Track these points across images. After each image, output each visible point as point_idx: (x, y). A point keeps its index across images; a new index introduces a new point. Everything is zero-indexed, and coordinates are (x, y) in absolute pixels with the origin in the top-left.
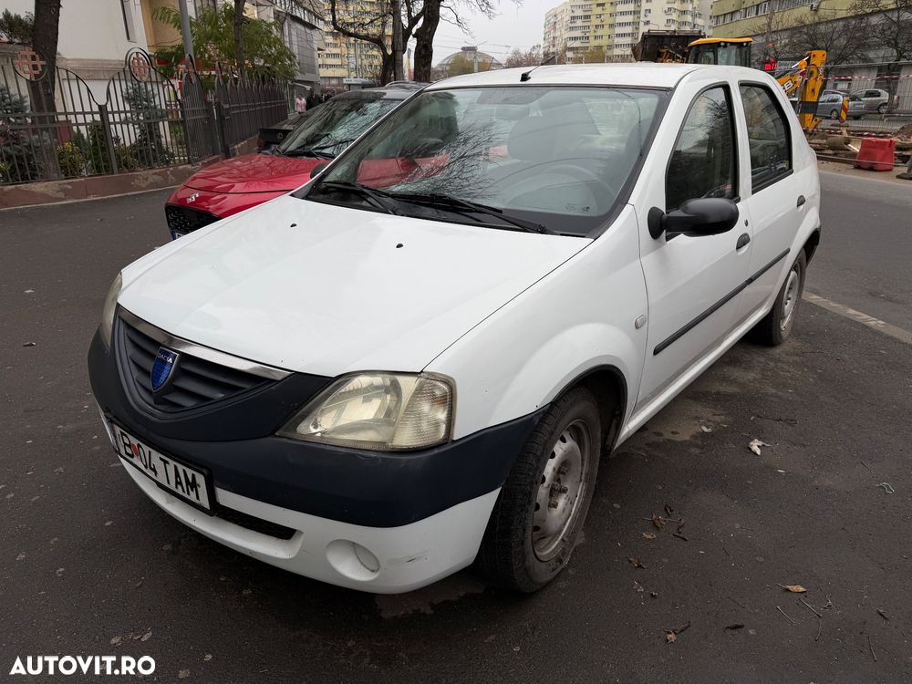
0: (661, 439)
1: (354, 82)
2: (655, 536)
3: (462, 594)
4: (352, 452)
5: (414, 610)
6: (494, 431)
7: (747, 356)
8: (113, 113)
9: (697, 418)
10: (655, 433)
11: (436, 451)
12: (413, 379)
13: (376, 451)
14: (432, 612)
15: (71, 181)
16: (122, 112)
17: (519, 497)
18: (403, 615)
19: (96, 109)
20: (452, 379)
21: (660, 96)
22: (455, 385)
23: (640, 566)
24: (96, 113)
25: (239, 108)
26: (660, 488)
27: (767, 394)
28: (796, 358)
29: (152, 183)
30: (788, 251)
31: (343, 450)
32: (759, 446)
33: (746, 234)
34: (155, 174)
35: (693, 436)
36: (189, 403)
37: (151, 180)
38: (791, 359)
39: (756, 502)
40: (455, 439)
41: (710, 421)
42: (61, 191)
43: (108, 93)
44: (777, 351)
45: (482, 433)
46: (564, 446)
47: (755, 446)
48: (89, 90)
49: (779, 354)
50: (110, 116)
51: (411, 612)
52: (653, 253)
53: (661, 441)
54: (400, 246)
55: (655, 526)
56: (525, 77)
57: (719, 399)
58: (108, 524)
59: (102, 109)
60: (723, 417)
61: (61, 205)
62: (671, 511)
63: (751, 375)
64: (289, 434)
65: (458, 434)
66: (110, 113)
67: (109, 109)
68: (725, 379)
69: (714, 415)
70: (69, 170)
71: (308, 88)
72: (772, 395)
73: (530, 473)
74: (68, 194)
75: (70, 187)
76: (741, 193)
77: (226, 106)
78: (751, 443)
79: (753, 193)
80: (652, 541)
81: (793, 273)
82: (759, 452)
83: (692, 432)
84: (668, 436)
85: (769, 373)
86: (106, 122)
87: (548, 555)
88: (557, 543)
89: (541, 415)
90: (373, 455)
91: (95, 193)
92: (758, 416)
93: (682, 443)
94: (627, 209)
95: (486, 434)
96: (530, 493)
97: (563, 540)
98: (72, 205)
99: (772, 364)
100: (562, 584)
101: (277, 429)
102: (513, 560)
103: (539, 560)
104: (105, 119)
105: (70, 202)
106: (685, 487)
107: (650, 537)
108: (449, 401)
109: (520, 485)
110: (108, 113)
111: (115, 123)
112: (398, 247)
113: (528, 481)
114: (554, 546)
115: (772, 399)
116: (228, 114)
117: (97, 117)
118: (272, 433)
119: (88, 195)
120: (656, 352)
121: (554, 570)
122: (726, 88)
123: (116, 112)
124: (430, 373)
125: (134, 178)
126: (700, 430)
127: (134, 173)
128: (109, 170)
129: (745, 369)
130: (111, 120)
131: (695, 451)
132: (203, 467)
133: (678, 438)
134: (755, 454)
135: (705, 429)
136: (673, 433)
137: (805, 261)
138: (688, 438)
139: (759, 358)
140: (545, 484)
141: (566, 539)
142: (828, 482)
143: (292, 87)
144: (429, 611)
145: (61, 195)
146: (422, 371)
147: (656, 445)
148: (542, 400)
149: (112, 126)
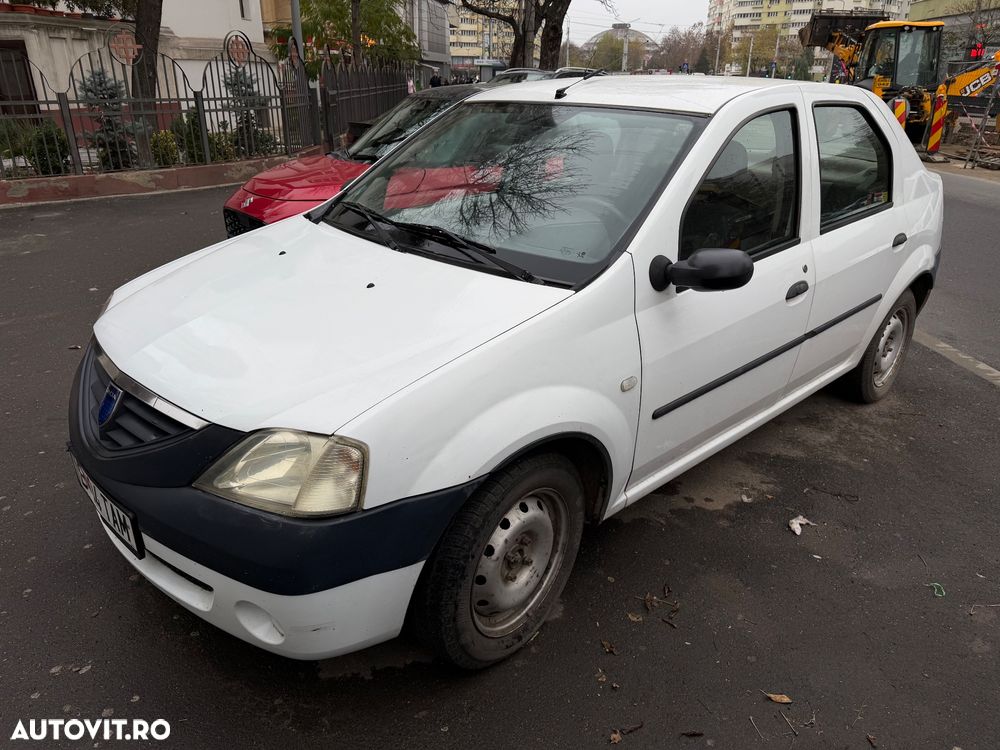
0: (689, 506)
1: (485, 64)
2: (641, 619)
3: (409, 662)
4: (257, 513)
5: (353, 674)
6: (420, 501)
7: (830, 413)
8: (209, 99)
9: (741, 485)
10: (686, 498)
11: (342, 520)
12: (323, 441)
13: (280, 515)
14: (371, 678)
15: (162, 170)
16: (218, 99)
17: (451, 571)
18: (340, 678)
19: (191, 95)
20: (365, 444)
21: (695, 123)
22: (368, 452)
23: (611, 652)
24: (191, 100)
25: (348, 94)
26: (667, 563)
27: (835, 463)
28: (888, 420)
29: (245, 175)
30: (879, 298)
31: (248, 510)
32: (801, 525)
33: (804, 283)
34: (250, 165)
35: (729, 507)
36: (126, 442)
37: (244, 171)
38: (881, 421)
39: (772, 591)
40: (365, 508)
41: (754, 489)
42: (152, 181)
43: (205, 78)
44: (868, 411)
45: (402, 502)
46: (524, 516)
47: (796, 525)
48: (184, 75)
49: (869, 414)
50: (206, 103)
51: (349, 676)
52: (653, 308)
53: (689, 508)
54: (371, 286)
55: (645, 608)
56: (560, 94)
57: (776, 465)
58: (87, 547)
59: (198, 96)
60: (772, 486)
61: (152, 196)
62: (669, 591)
63: (825, 438)
64: (205, 488)
65: (369, 503)
66: (205, 100)
67: (205, 96)
68: (792, 441)
69: (762, 482)
70: (164, 159)
71: (436, 69)
72: (841, 465)
73: (465, 546)
74: (159, 184)
75: (161, 177)
76: (802, 233)
77: (331, 93)
78: (793, 521)
79: (822, 233)
80: (637, 624)
81: (894, 321)
82: (798, 531)
83: (729, 501)
84: (699, 502)
85: (848, 437)
86: (201, 110)
87: (503, 631)
88: (518, 618)
89: (475, 487)
90: (275, 518)
91: (187, 184)
92: (814, 488)
93: (712, 513)
94: (625, 257)
95: (406, 504)
96: (464, 568)
97: (527, 614)
98: (162, 195)
99: (856, 426)
100: (519, 663)
101: (194, 479)
102: (444, 636)
103: (483, 635)
104: (200, 106)
105: (160, 192)
106: (696, 565)
107: (635, 619)
108: (362, 467)
109: (452, 558)
110: (203, 100)
111: (210, 111)
112: (369, 286)
113: (462, 554)
114: (514, 621)
115: (839, 468)
116: (334, 101)
117: (192, 104)
118: (189, 485)
119: (179, 186)
120: (656, 416)
121: (507, 647)
122: (793, 111)
123: (211, 99)
124: (341, 438)
125: (227, 169)
126: (739, 499)
127: (228, 164)
128: (202, 160)
129: (821, 429)
130: (206, 107)
131: (724, 523)
132: (130, 510)
133: (710, 506)
134: (794, 533)
135: (745, 499)
136: (707, 500)
137: (913, 308)
138: (721, 508)
139: (842, 417)
140: (494, 557)
141: (530, 614)
142: (868, 576)
143: (419, 68)
144: (369, 677)
145: (152, 185)
146: (333, 435)
147: (679, 513)
148: (476, 469)
149: (207, 114)
